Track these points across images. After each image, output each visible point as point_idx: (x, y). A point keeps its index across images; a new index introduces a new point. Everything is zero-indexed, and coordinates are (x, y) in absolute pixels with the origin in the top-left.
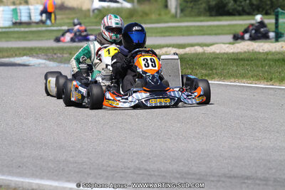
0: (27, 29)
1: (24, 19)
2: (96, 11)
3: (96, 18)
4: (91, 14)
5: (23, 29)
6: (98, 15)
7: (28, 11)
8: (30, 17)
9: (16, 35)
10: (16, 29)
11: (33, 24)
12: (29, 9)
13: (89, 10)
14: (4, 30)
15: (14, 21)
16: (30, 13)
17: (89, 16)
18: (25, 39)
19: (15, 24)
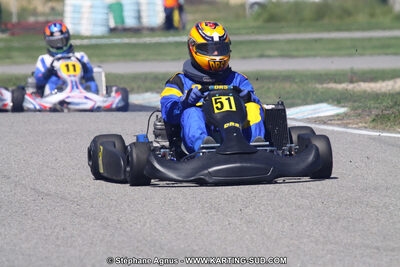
0: (134, 40)
1: (130, 22)
2: (256, 7)
3: (257, 20)
4: (248, 11)
5: (126, 40)
6: (259, 15)
7: (136, 8)
8: (139, 18)
9: (116, 51)
10: (117, 41)
11: (145, 32)
12: (138, 4)
13: (243, 6)
14: (94, 41)
15: (112, 24)
16: (139, 11)
17: (245, 17)
18: (133, 58)
19: (113, 31)
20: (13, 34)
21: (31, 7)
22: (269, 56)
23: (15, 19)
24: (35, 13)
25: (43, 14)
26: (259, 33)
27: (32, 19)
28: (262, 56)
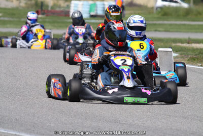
1: (100, 13)
2: (159, 9)
3: (158, 14)
4: (155, 11)
6: (160, 12)
8: (104, 11)
12: (104, 5)
13: (153, 8)
16: (104, 8)
17: (153, 13)
19: (92, 16)
20: (47, 16)
21: (59, 4)
22: (159, 31)
23: (50, 9)
24: (60, 7)
25: (63, 7)
26: (158, 20)
27: (58, 9)
28: (156, 31)
